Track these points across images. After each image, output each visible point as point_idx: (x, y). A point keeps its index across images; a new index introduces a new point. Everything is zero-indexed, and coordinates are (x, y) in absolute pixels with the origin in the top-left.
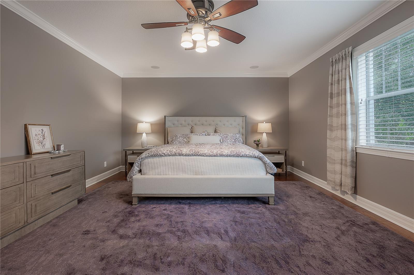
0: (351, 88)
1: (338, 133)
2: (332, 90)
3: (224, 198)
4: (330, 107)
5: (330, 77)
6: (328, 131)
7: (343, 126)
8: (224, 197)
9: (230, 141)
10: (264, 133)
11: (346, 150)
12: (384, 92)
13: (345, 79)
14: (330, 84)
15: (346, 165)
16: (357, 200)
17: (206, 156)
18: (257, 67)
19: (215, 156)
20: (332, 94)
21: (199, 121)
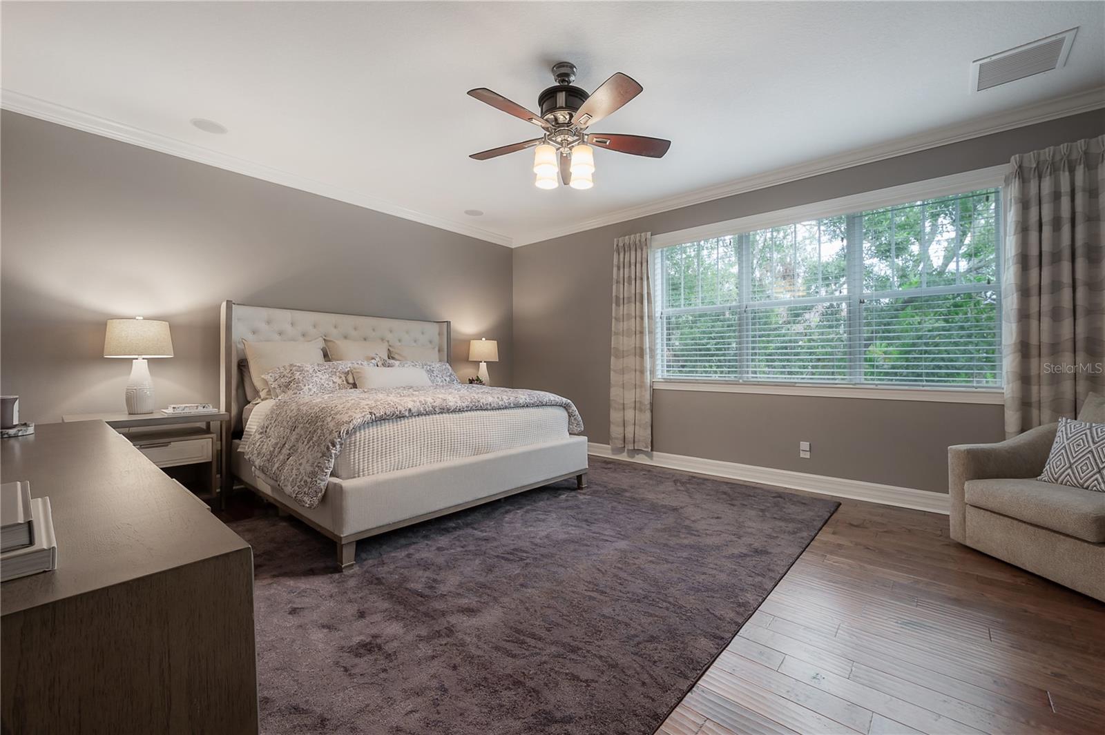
0: (649, 294)
1: (631, 361)
2: (618, 290)
3: (505, 501)
4: (616, 319)
5: (615, 269)
6: (612, 358)
7: (638, 351)
8: (505, 498)
9: (442, 381)
10: (481, 362)
11: (641, 387)
12: (682, 306)
13: (642, 279)
14: (614, 281)
15: (641, 410)
16: (654, 459)
17: (493, 409)
18: (480, 213)
19: (506, 408)
20: (617, 297)
21: (335, 327)
